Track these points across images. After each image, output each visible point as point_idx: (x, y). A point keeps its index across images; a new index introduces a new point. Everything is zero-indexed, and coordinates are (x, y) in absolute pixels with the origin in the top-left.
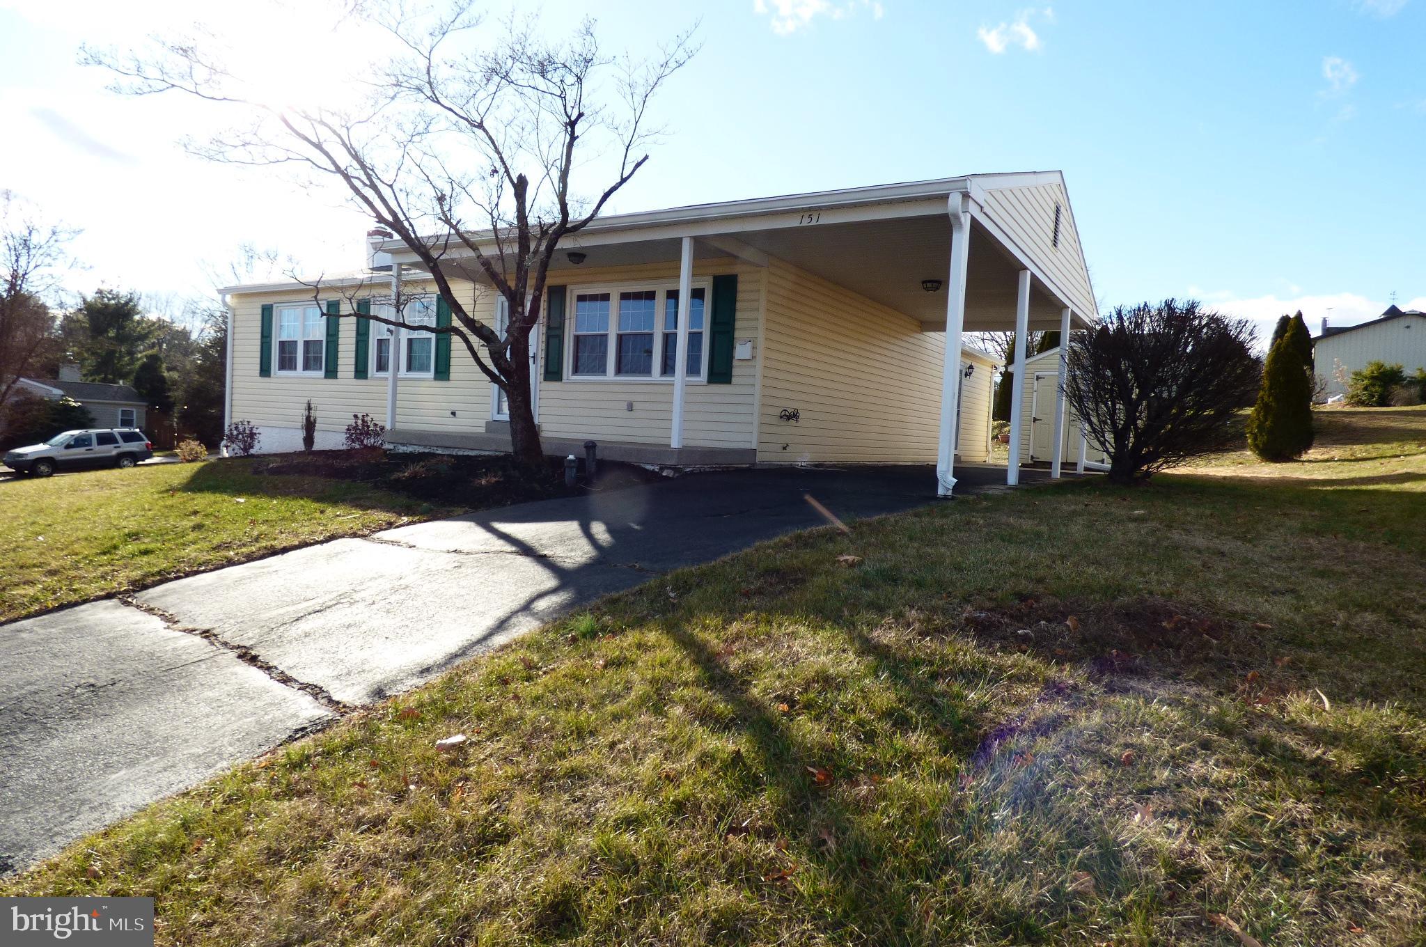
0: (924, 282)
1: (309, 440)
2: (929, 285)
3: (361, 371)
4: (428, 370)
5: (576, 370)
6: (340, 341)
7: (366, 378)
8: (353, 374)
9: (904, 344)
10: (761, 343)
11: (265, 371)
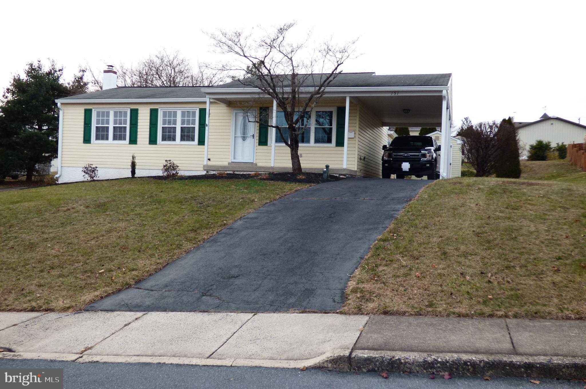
1: (133, 172)
2: (406, 111)
3: (153, 140)
4: (193, 140)
6: (139, 127)
7: (156, 144)
8: (148, 142)
9: (378, 130)
10: (357, 132)
11: (87, 140)
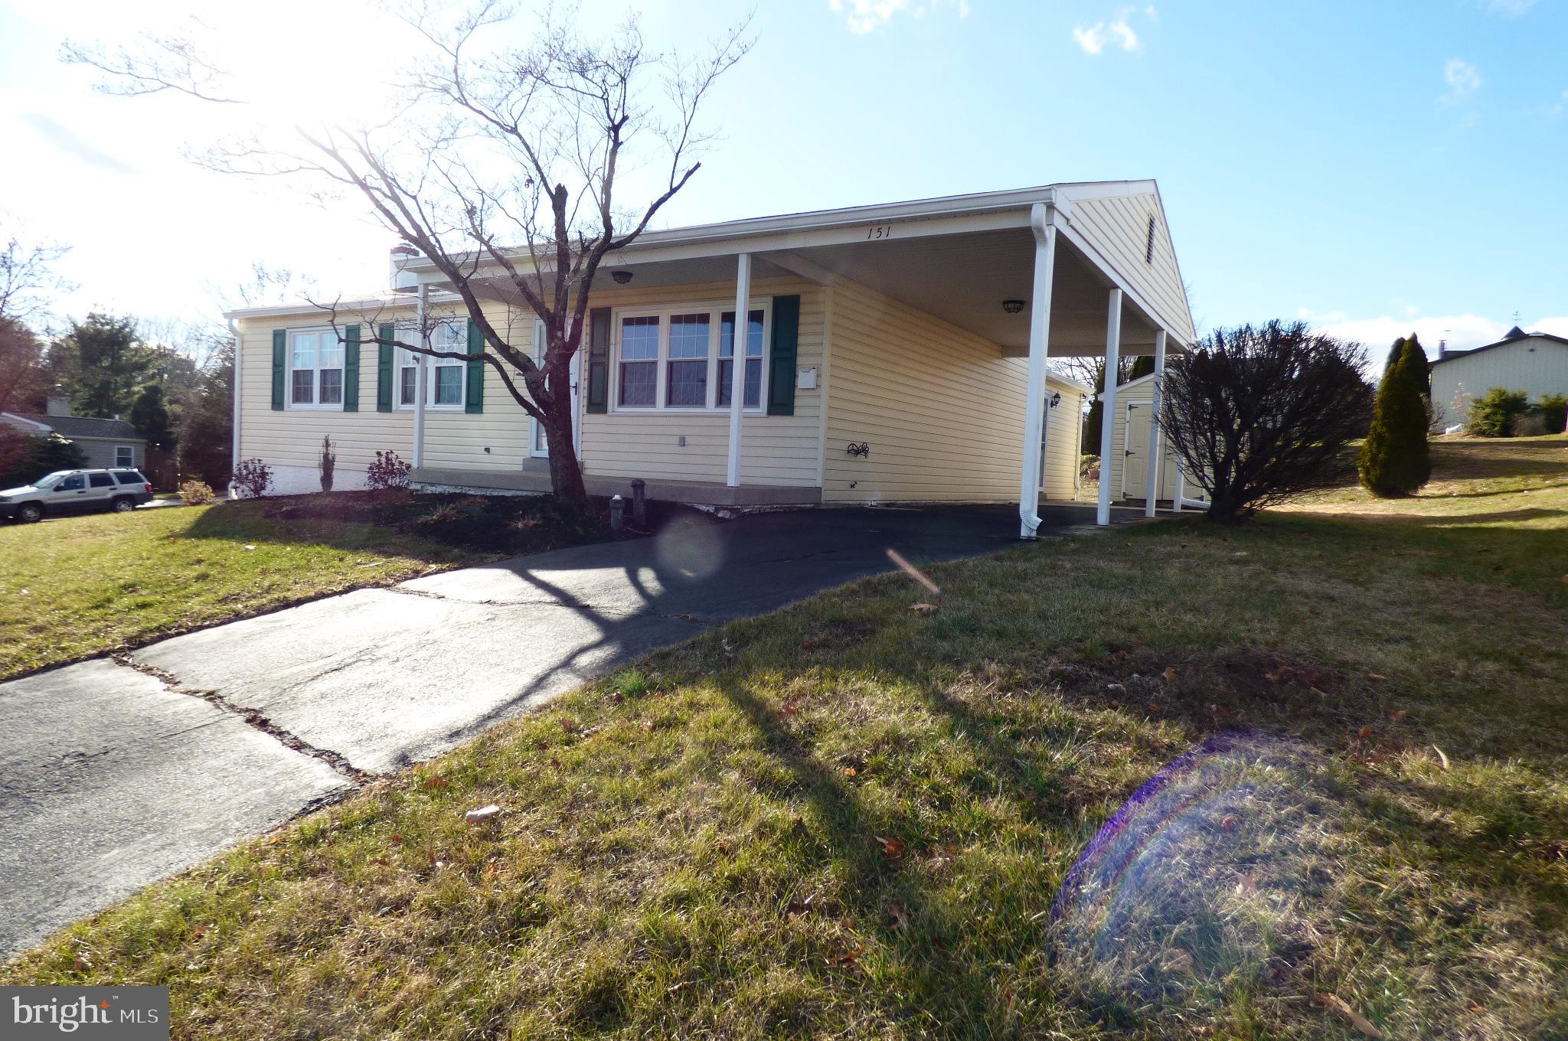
0: (1005, 303)
1: (327, 479)
2: (1011, 306)
3: (384, 404)
4: (459, 402)
5: (622, 402)
6: (361, 370)
7: (390, 411)
8: (375, 406)
9: (984, 371)
10: (826, 370)
11: (277, 404)
